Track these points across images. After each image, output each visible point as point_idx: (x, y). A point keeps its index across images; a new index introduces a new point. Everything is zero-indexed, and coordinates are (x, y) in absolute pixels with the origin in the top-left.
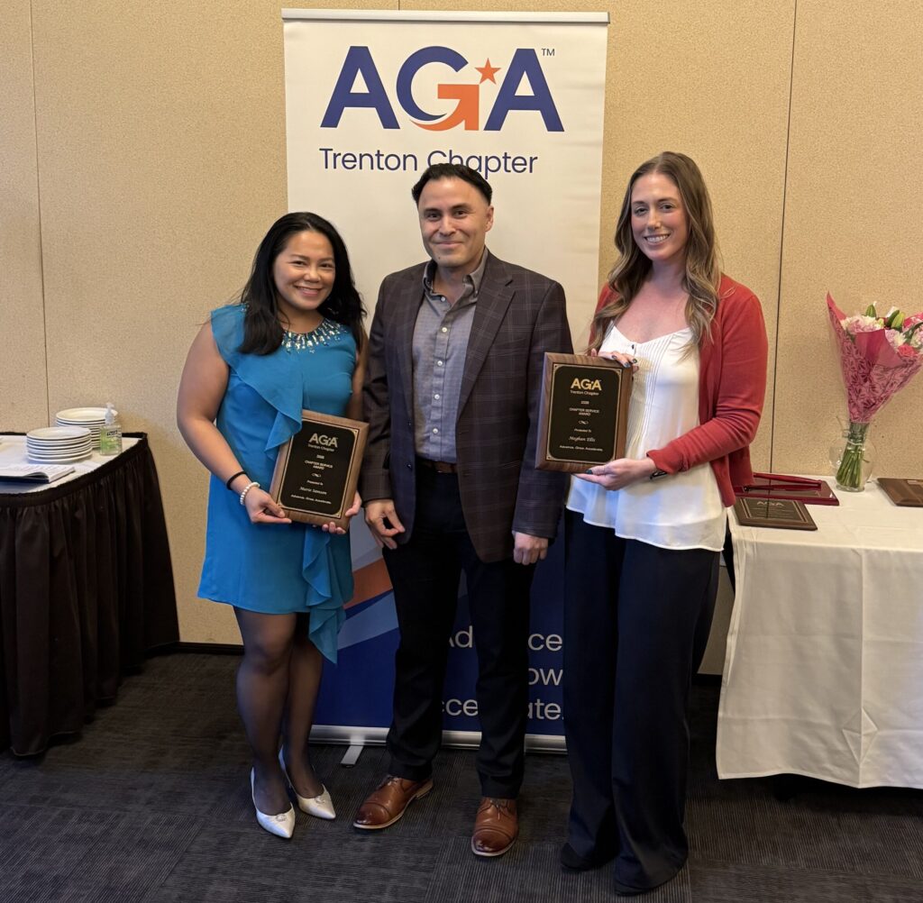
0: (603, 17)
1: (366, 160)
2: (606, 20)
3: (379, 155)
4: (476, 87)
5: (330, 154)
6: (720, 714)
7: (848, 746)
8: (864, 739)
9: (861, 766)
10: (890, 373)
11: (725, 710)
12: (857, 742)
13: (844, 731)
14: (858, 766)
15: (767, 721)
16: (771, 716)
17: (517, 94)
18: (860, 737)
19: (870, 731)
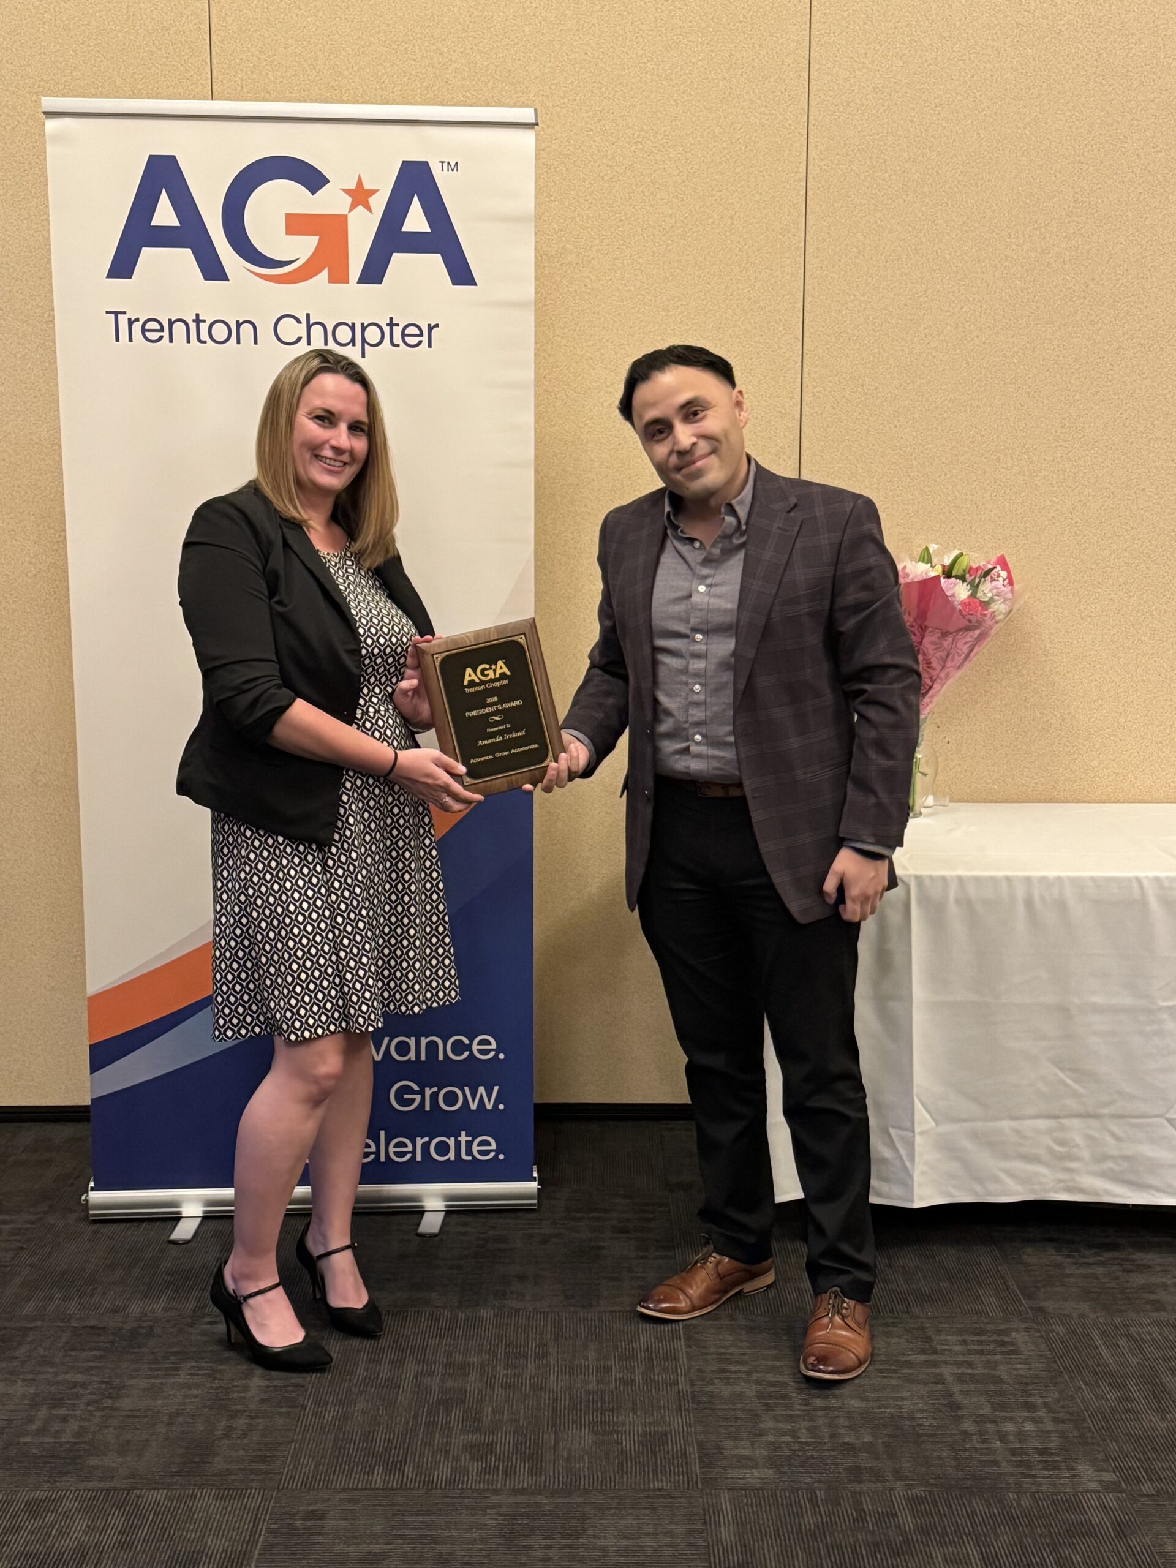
0: (526, 114)
1: (179, 329)
2: (534, 121)
3: (198, 321)
4: (345, 217)
5: (123, 320)
9: (916, 1178)
10: (950, 639)
12: (910, 1145)
13: (892, 1131)
14: (911, 1177)
17: (404, 229)
18: (914, 1136)
19: (925, 1128)
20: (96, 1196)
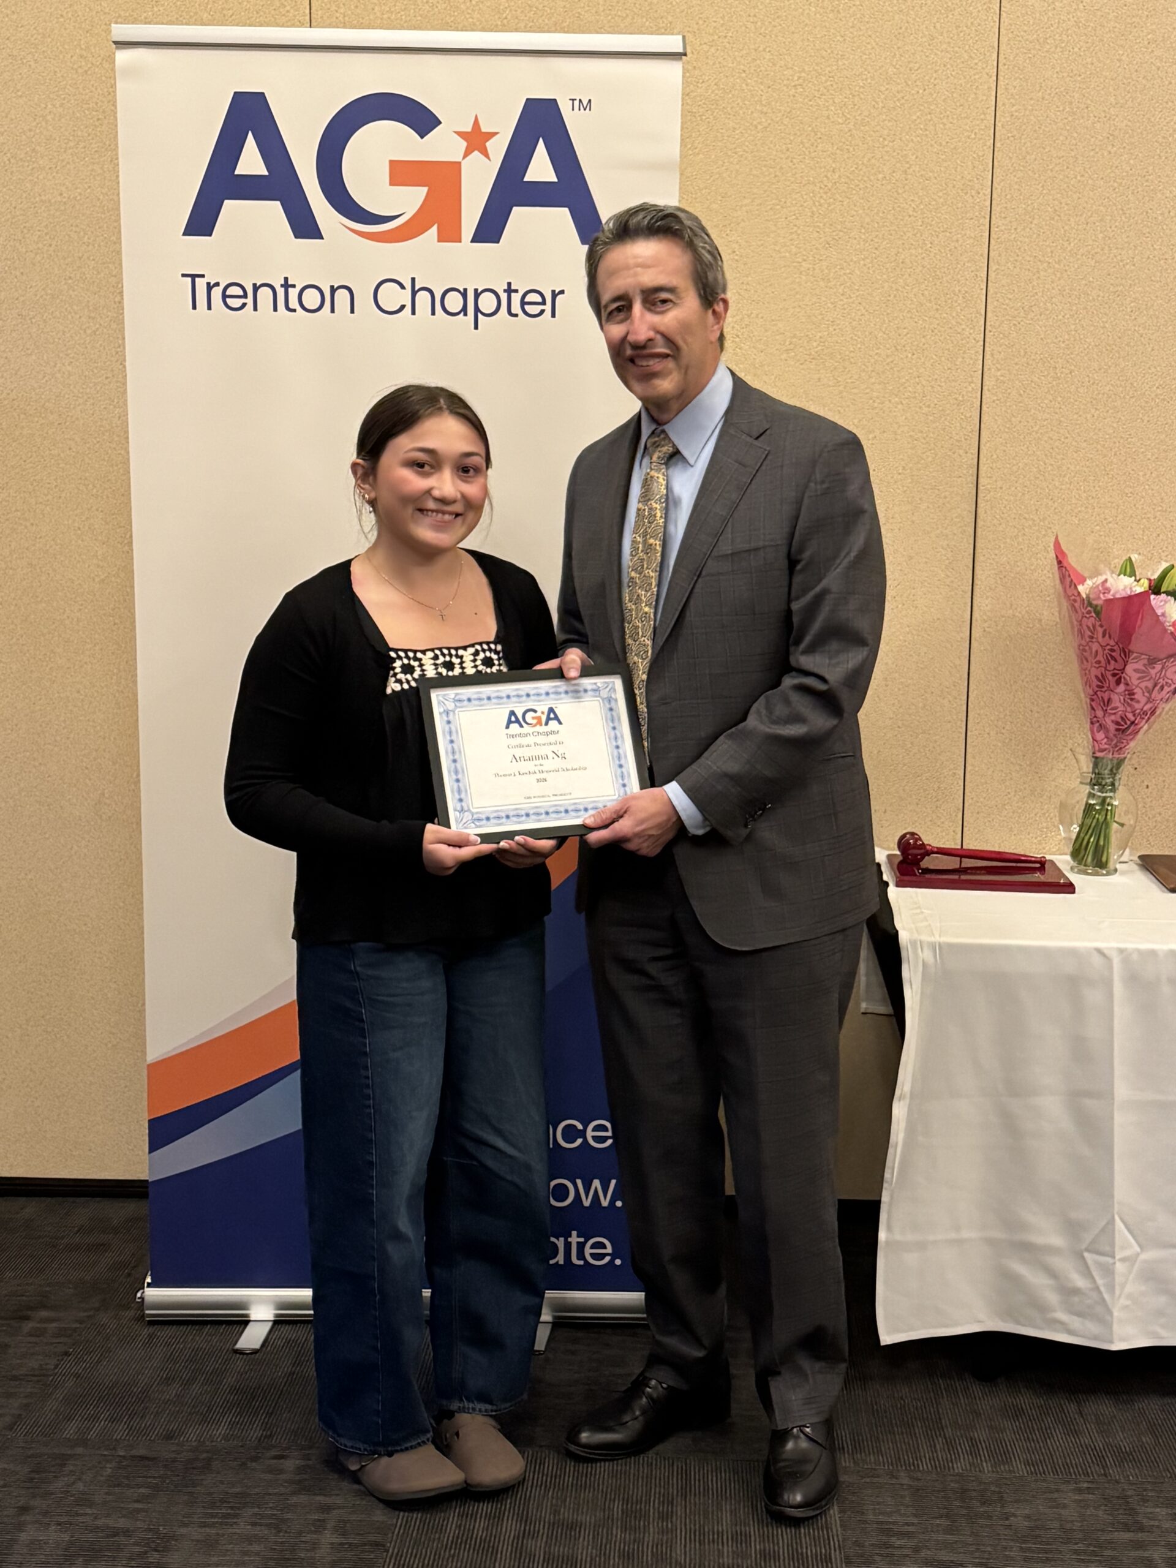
0: (673, 43)
1: (265, 294)
2: (681, 50)
3: (286, 285)
4: (458, 164)
5: (201, 284)
6: (882, 1235)
7: (1094, 1281)
8: (1120, 1267)
9: (1116, 1314)
10: (1158, 667)
11: (889, 1229)
12: (1108, 1271)
13: (1086, 1255)
14: (1111, 1313)
15: (959, 1242)
16: (965, 1234)
17: (526, 179)
18: (1115, 1263)
19: (1127, 1253)
20: (153, 1294)
